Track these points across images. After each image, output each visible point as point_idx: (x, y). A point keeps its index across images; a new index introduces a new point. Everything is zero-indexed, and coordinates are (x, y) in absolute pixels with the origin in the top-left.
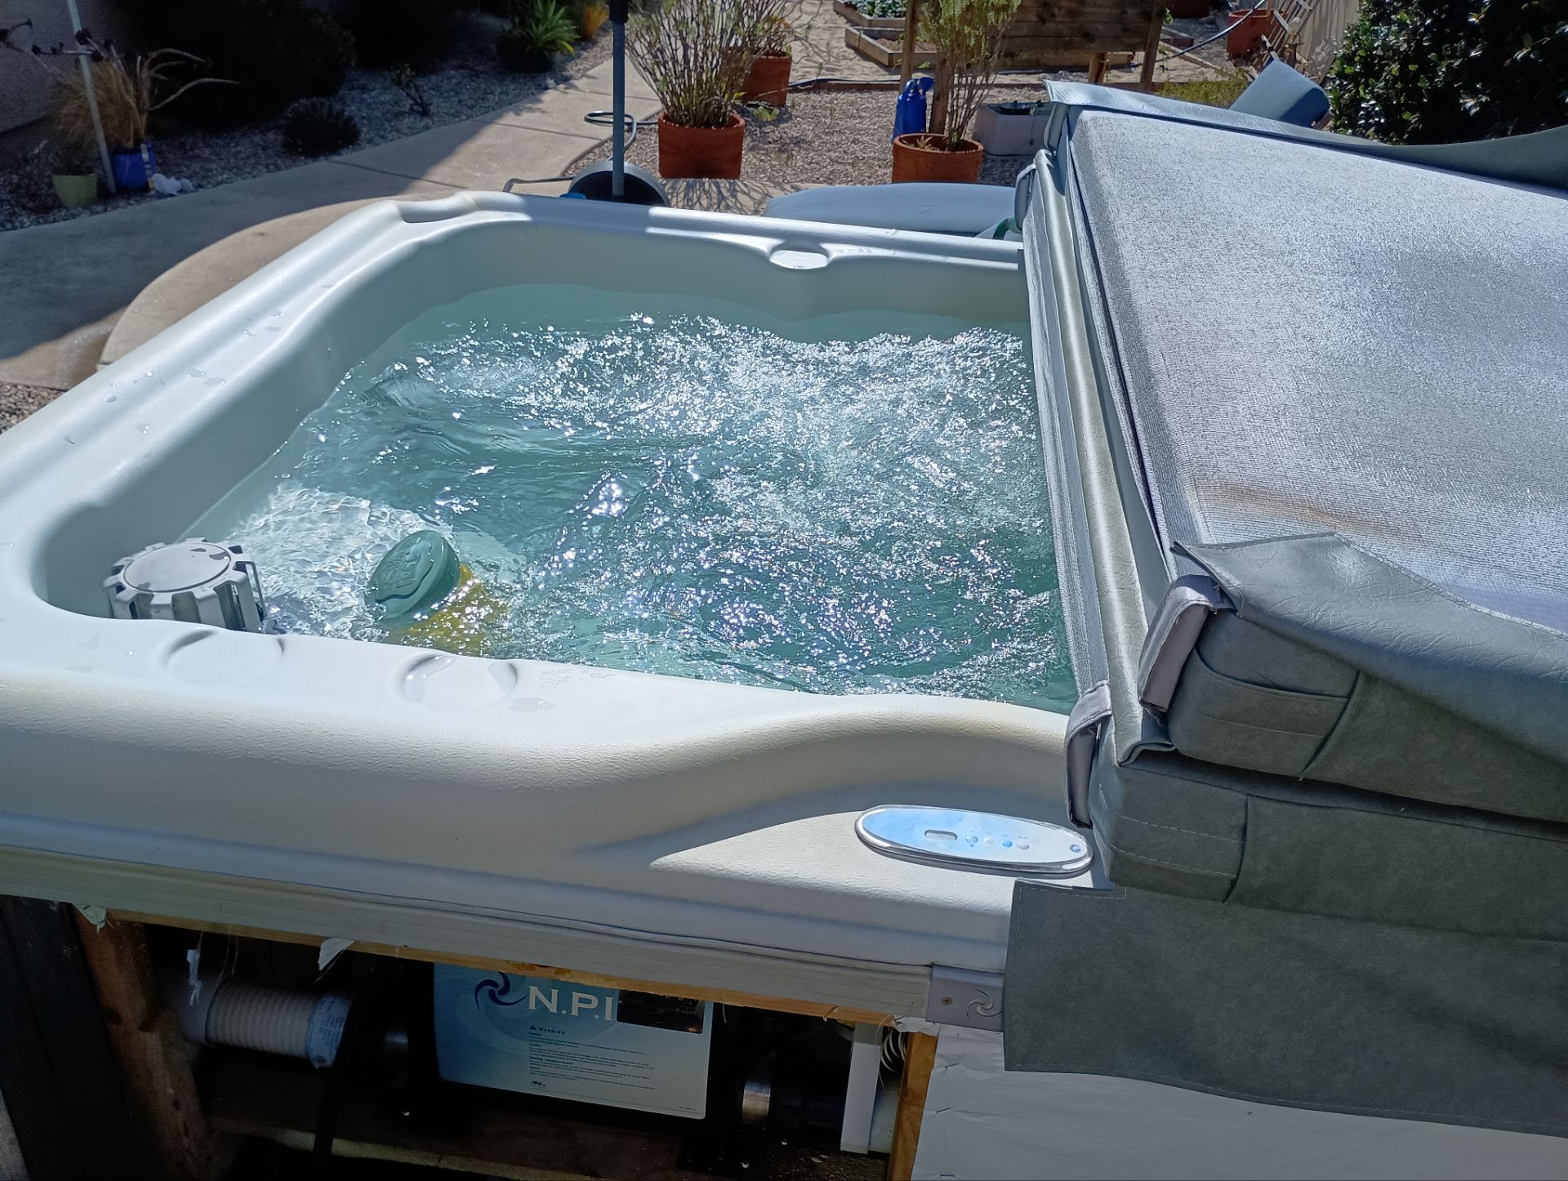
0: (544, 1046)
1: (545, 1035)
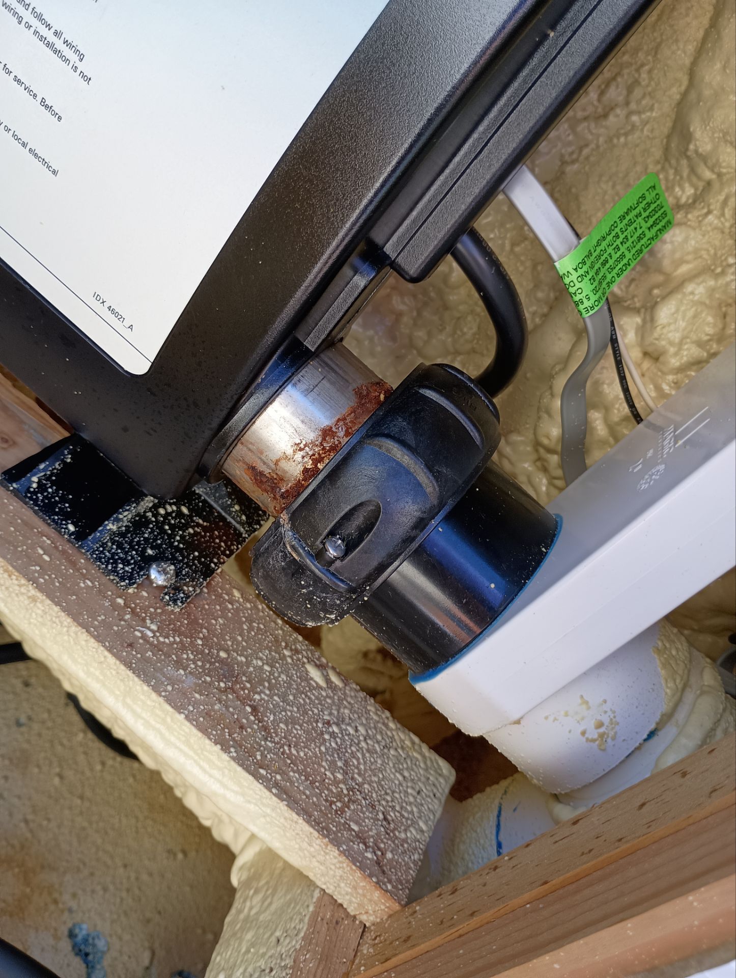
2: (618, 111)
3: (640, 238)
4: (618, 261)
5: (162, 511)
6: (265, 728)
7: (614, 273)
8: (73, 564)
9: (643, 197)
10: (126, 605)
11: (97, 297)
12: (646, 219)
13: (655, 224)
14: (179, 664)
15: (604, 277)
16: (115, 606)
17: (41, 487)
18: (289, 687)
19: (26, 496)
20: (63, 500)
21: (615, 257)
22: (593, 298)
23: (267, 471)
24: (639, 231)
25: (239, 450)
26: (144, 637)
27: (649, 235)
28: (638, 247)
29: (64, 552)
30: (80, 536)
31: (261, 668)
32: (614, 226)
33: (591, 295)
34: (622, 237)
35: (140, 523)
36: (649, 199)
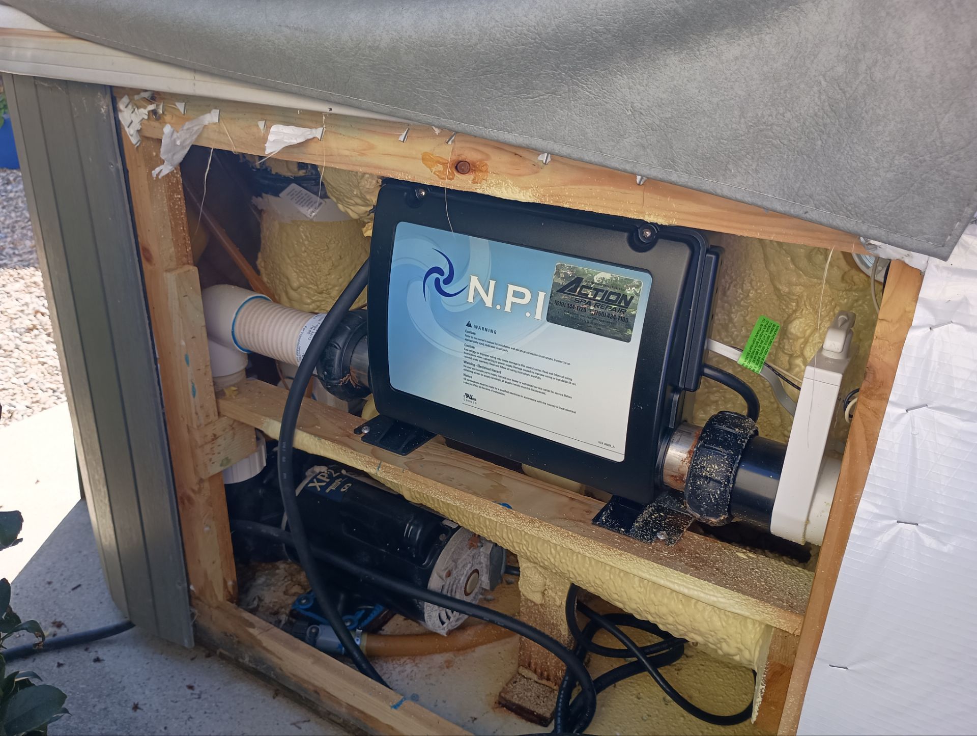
0: (478, 349)
1: (480, 334)
2: (751, 291)
3: (768, 338)
4: (763, 349)
5: (653, 517)
6: (725, 574)
7: (763, 354)
8: (629, 541)
9: (762, 325)
10: (653, 548)
11: (600, 442)
12: (767, 331)
13: (772, 331)
14: (681, 561)
15: (759, 358)
16: (649, 550)
17: (607, 521)
18: (731, 561)
19: (602, 525)
20: (616, 523)
21: (760, 349)
22: (757, 367)
23: (677, 474)
24: (767, 336)
25: (666, 471)
26: (664, 556)
27: (771, 335)
28: (769, 341)
29: (624, 538)
30: (627, 531)
31: (716, 557)
32: (754, 340)
33: (756, 366)
34: (760, 342)
35: (646, 523)
36: (764, 324)
